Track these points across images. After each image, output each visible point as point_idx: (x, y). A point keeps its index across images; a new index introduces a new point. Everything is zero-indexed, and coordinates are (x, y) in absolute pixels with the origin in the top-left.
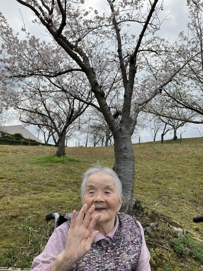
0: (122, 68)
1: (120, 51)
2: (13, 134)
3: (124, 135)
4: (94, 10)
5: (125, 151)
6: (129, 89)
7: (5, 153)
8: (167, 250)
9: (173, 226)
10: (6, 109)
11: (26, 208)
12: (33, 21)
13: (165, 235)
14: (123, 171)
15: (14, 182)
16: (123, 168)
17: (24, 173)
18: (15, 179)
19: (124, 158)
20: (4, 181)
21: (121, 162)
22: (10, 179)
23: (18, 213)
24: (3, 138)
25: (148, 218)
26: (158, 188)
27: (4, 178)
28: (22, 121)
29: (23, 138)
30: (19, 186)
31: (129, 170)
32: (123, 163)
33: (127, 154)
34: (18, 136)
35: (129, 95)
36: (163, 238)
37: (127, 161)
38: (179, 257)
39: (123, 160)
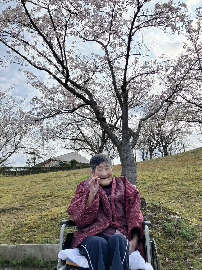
0: (118, 96)
1: (114, 83)
2: (69, 161)
3: (125, 147)
4: (95, 55)
5: (127, 160)
6: (125, 111)
7: (58, 178)
8: (159, 231)
9: (170, 214)
10: (46, 141)
11: (61, 213)
12: (49, 78)
13: (160, 221)
14: (127, 176)
15: (59, 198)
16: (127, 173)
17: (68, 191)
18: (60, 196)
19: (127, 166)
20: (52, 198)
21: (125, 168)
22: (56, 197)
23: (56, 217)
24: (61, 166)
25: (149, 210)
26: (181, 190)
27: (52, 196)
28: (67, 148)
29: (78, 163)
30: (62, 200)
31: (131, 174)
32: (127, 169)
33: (129, 162)
34: (74, 162)
35: (125, 116)
36: (158, 223)
37: (130, 168)
38: (169, 236)
39: (127, 167)
